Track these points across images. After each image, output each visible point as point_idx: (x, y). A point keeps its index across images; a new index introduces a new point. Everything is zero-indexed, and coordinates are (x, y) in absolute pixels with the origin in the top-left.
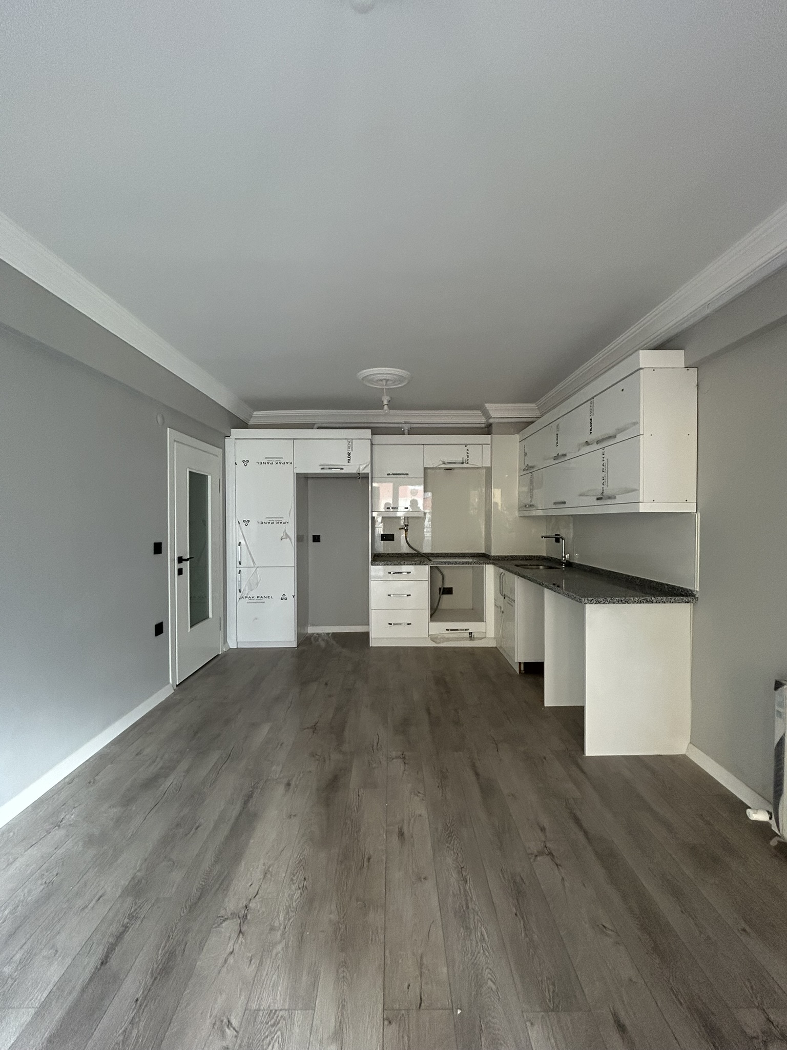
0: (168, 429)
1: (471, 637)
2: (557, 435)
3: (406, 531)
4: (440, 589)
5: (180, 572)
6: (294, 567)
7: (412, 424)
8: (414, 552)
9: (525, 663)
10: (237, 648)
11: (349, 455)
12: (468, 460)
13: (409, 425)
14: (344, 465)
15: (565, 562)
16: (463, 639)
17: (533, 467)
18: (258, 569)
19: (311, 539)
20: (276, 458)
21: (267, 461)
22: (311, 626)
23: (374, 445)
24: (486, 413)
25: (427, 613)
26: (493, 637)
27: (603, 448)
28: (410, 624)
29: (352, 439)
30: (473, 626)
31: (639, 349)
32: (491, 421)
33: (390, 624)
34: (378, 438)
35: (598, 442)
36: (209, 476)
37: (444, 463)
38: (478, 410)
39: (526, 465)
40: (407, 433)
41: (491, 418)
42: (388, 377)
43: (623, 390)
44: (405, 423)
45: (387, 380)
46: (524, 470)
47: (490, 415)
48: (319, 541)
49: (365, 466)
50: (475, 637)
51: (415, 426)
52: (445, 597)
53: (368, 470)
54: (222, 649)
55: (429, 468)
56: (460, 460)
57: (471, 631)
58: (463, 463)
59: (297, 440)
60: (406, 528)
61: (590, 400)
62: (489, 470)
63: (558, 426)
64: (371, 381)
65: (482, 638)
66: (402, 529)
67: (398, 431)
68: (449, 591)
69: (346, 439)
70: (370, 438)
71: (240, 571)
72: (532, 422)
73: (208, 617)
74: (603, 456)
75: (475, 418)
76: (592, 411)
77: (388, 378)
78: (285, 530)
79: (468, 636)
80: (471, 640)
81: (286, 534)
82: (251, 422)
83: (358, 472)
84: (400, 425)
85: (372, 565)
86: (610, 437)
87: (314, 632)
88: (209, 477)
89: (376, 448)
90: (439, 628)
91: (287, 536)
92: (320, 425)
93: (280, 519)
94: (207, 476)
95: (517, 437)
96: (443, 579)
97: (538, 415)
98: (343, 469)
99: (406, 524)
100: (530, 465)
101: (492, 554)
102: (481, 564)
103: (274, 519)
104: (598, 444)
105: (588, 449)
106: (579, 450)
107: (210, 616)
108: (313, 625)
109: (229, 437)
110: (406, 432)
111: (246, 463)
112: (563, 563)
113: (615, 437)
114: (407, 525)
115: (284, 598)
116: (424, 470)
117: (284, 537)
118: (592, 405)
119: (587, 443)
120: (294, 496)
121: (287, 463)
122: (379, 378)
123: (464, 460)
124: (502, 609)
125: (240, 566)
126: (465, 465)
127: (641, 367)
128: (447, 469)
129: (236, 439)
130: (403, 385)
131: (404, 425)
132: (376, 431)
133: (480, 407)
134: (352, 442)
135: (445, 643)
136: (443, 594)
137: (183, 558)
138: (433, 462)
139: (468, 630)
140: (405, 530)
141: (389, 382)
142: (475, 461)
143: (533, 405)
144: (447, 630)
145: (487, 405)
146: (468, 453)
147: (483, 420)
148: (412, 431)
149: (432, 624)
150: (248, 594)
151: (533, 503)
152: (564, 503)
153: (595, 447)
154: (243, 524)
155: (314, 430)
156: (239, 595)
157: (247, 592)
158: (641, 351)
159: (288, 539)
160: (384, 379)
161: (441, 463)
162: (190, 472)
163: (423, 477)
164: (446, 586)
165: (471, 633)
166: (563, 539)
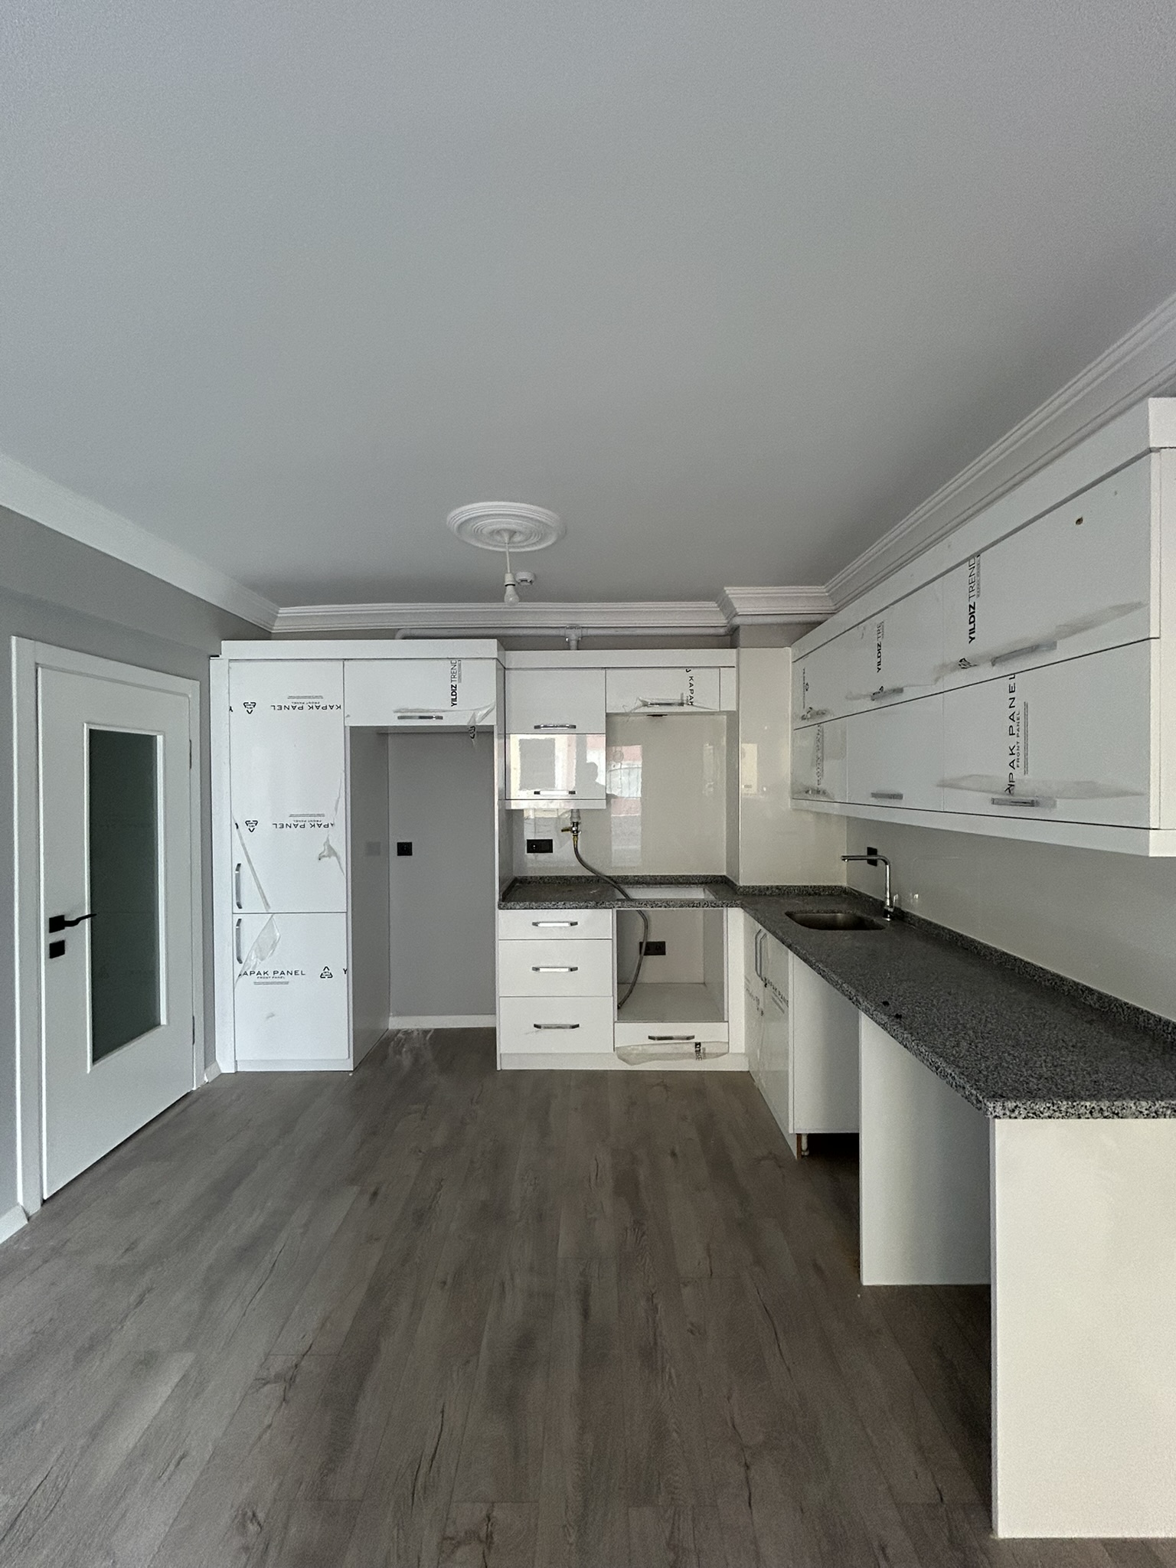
0: (14, 638)
1: (698, 1052)
2: (879, 645)
3: (576, 834)
4: (641, 944)
5: (57, 950)
6: (346, 913)
7: (585, 630)
8: (593, 874)
9: (810, 1137)
10: (237, 1072)
11: (454, 689)
12: (692, 698)
13: (579, 632)
14: (444, 711)
15: (891, 910)
16: (684, 1056)
17: (823, 713)
18: (275, 916)
19: (394, 850)
20: (310, 697)
21: (290, 704)
22: (394, 1016)
23: (509, 669)
24: (726, 606)
25: (610, 1003)
26: (743, 1051)
27: (1013, 676)
28: (578, 1026)
29: (460, 659)
30: (701, 1031)
31: (1147, 395)
32: (737, 621)
33: (536, 1026)
34: (515, 658)
35: (995, 661)
36: (158, 737)
37: (645, 705)
38: (711, 600)
39: (807, 706)
40: (575, 647)
41: (736, 615)
42: (513, 524)
43: (1079, 521)
44: (571, 628)
45: (513, 533)
46: (803, 718)
47: (735, 609)
48: (411, 854)
49: (485, 712)
50: (707, 1051)
51: (591, 632)
52: (652, 961)
53: (491, 720)
54: (200, 1078)
55: (617, 714)
56: (677, 698)
57: (699, 1041)
58: (682, 704)
59: (350, 662)
60: (574, 829)
61: (968, 559)
62: (733, 717)
63: (880, 626)
64: (477, 534)
65: (718, 1055)
66: (568, 830)
67: (557, 643)
68: (658, 949)
69: (448, 658)
70: (496, 656)
71: (240, 920)
72: (820, 623)
73: (159, 1024)
74: (1012, 695)
75: (706, 617)
76: (974, 586)
77: (513, 527)
78: (328, 840)
79: (693, 1049)
80: (698, 1058)
81: (330, 848)
82: (277, 628)
83: (473, 725)
84: (562, 632)
85: (500, 908)
86: (1033, 649)
87: (399, 1027)
88: (160, 739)
89: (511, 676)
90: (636, 1034)
91: (332, 852)
92: (408, 633)
93: (316, 819)
94: (156, 736)
95: (789, 651)
96: (646, 927)
97: (829, 606)
98: (441, 718)
99: (575, 821)
100: (816, 708)
101: (742, 883)
102: (718, 906)
103: (304, 819)
104: (993, 665)
105: (962, 677)
106: (937, 680)
107: (163, 1021)
108: (399, 1014)
109: (218, 656)
110: (573, 643)
111: (250, 707)
112: (889, 913)
113: (1052, 646)
114: (577, 824)
115: (326, 974)
116: (606, 716)
117: (325, 854)
118: (975, 571)
119: (964, 664)
120: (345, 771)
121: (331, 707)
122: (494, 527)
123: (685, 699)
124: (761, 1006)
125: (240, 911)
126: (686, 709)
127: (1152, 445)
128: (654, 716)
129: (230, 660)
130: (550, 543)
131: (569, 632)
132: (509, 642)
133: (713, 594)
134: (460, 665)
135: (649, 1063)
136: (646, 954)
137: (66, 919)
138: (624, 702)
139: (693, 1037)
140: (573, 832)
141: (517, 538)
142: (706, 701)
143: (823, 588)
144: (650, 1038)
145: (729, 590)
146: (691, 685)
147: (721, 620)
148: (584, 644)
149: (621, 1026)
150: (255, 967)
151: (822, 786)
152: (899, 797)
153: (986, 671)
154: (244, 828)
155: (395, 641)
156: (239, 968)
157: (253, 964)
158: (1152, 402)
159: (334, 858)
160: (505, 530)
161: (639, 703)
162: (91, 731)
163: (605, 732)
164: (652, 939)
165: (700, 1044)
166: (886, 864)
